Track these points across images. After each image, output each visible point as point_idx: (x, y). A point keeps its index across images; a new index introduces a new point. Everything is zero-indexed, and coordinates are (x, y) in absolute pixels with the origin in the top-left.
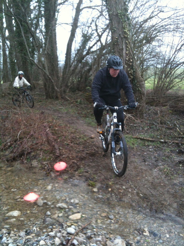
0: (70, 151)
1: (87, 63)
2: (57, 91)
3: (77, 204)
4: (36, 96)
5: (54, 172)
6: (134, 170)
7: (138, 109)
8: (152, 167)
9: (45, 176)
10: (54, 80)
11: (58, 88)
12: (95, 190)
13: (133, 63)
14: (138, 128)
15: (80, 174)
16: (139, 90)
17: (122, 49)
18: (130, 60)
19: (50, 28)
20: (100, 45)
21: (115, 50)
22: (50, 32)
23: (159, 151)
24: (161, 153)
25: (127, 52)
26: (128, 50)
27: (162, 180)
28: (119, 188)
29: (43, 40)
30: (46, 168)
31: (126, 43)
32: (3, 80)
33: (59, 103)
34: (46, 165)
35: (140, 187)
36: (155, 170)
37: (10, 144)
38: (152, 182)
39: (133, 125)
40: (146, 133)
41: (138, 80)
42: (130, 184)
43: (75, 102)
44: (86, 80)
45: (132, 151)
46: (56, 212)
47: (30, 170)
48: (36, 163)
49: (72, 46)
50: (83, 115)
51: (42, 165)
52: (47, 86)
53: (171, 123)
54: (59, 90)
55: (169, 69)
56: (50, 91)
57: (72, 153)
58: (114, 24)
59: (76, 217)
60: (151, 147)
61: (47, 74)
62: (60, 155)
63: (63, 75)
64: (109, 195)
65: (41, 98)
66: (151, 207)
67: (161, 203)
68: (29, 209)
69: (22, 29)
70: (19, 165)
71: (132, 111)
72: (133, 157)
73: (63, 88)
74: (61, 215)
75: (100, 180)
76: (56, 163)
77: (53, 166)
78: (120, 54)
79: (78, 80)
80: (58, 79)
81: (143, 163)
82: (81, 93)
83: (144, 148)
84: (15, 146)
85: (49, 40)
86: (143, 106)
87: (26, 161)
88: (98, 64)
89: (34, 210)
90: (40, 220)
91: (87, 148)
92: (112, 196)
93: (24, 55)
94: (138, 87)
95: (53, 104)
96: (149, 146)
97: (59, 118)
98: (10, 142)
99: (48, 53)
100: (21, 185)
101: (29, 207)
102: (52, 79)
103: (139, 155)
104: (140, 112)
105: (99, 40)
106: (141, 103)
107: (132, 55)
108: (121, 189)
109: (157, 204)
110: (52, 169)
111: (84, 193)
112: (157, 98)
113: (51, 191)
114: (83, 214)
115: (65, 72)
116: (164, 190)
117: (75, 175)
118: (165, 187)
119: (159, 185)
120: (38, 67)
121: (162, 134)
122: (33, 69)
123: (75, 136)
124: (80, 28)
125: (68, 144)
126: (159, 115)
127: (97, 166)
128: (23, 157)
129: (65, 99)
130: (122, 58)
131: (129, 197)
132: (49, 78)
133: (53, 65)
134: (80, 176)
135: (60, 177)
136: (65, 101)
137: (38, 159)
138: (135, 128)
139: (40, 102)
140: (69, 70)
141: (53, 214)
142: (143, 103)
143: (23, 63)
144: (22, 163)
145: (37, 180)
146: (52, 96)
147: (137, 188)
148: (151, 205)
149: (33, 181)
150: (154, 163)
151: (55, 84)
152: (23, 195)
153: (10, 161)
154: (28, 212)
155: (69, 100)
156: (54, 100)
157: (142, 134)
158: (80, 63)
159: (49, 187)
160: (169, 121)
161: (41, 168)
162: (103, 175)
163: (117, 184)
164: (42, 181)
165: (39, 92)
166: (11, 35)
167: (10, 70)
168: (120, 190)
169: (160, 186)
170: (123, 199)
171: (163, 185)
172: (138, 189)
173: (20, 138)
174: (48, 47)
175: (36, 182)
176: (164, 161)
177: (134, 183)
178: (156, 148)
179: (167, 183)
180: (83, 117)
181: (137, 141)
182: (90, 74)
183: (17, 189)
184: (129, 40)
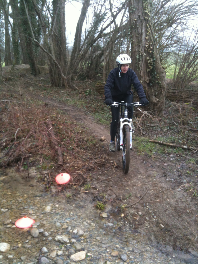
0: (75, 158)
1: (98, 47)
2: (63, 79)
3: (82, 236)
4: (40, 82)
5: (55, 186)
6: (152, 188)
7: (157, 106)
8: (175, 184)
9: (44, 191)
10: (61, 66)
11: (65, 76)
12: (104, 215)
13: (154, 51)
14: (156, 128)
15: (86, 191)
16: (158, 83)
17: (142, 34)
18: (150, 47)
19: (58, 5)
20: (114, 26)
21: (133, 35)
22: (57, 10)
23: (182, 161)
24: (185, 165)
25: (147, 38)
26: (148, 36)
27: (188, 205)
28: (134, 213)
29: (50, 19)
30: (46, 179)
31: (146, 27)
32: (5, 61)
33: (66, 92)
34: (46, 175)
35: (160, 213)
36: (178, 189)
37: (5, 145)
38: (175, 207)
39: (150, 125)
40: (165, 135)
41: (159, 71)
42: (147, 209)
43: (83, 92)
44: (96, 67)
45: (149, 161)
46: (55, 248)
47: (26, 181)
48: (35, 171)
49: (83, 27)
50: (92, 110)
51: (41, 175)
52: (53, 71)
53: (195, 124)
54: (66, 77)
55: (192, 58)
56: (56, 78)
57: (77, 162)
58: (132, 3)
59: (79, 257)
60: (172, 155)
61: (53, 59)
62: (64, 163)
63: (72, 60)
64: (121, 223)
65: (45, 85)
66: (174, 243)
67: (187, 238)
68: (21, 241)
69: (25, 6)
70: (15, 173)
71: (148, 108)
72: (151, 169)
73: (70, 75)
74: (60, 253)
75: (111, 201)
76: (59, 173)
77: (54, 177)
78: (138, 40)
79: (88, 66)
80: (66, 65)
81: (163, 178)
82: (90, 81)
83: (164, 157)
84: (11, 147)
85: (57, 19)
86: (162, 103)
87: (22, 169)
88: (112, 49)
89: (27, 242)
90: (34, 259)
91: (95, 155)
92: (125, 225)
93: (28, 35)
94: (157, 79)
95: (59, 94)
96: (169, 154)
97: (64, 111)
98: (6, 141)
99: (55, 35)
100: (14, 202)
101: (21, 238)
102: (58, 65)
103: (158, 166)
104: (158, 108)
105: (114, 21)
106: (160, 98)
107: (153, 41)
108: (136, 214)
109: (182, 239)
110: (53, 182)
111: (90, 219)
112: (178, 92)
113: (50, 214)
114: (88, 252)
115: (73, 56)
116: (191, 220)
117: (81, 192)
118: (191, 215)
119: (184, 211)
120: (43, 50)
121: (184, 137)
122: (38, 51)
123: (83, 138)
124: (92, 6)
125: (73, 149)
126: (181, 113)
127: (107, 180)
128: (19, 163)
129: (73, 88)
130: (141, 44)
131: (146, 228)
132: (55, 63)
133: (60, 48)
134: (86, 193)
135: (62, 193)
136: (72, 90)
137: (37, 167)
138: (152, 128)
139: (45, 90)
140: (78, 54)
141: (50, 251)
142: (162, 98)
143: (27, 45)
144: (18, 170)
145: (34, 196)
146: (58, 85)
147: (157, 214)
148: (175, 241)
149: (29, 197)
150: (176, 179)
151: (62, 70)
152: (15, 219)
153: (4, 168)
154: (20, 245)
155: (77, 89)
156: (61, 89)
157: (161, 136)
158: (91, 47)
159: (48, 209)
160: (192, 122)
161: (40, 180)
162: (114, 193)
163: (132, 208)
164: (40, 199)
165: (44, 78)
166: (15, 12)
167: (13, 51)
168: (136, 217)
169: (185, 213)
170: (139, 230)
171: (189, 212)
172: (158, 216)
173: (18, 138)
174: (55, 27)
175: (32, 200)
176: (189, 177)
177: (153, 207)
178: (178, 156)
179: (194, 209)
180: (92, 111)
181: (155, 146)
182: (101, 60)
183: (8, 209)
184: (150, 23)
